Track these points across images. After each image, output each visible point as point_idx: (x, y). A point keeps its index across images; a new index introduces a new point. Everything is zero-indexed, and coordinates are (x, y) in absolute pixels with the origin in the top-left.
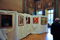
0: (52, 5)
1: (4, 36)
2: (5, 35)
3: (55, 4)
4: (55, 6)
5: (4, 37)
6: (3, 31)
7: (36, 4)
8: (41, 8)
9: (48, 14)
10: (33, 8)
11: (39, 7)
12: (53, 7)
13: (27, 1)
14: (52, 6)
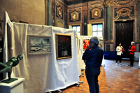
0: (100, 16)
1: (62, 74)
2: (64, 72)
3: (107, 15)
4: (107, 19)
5: (61, 76)
6: (61, 65)
7: (68, 11)
8: (79, 20)
9: (93, 32)
10: (62, 18)
11: (74, 17)
12: (103, 19)
13: (54, 4)
14: (100, 18)
